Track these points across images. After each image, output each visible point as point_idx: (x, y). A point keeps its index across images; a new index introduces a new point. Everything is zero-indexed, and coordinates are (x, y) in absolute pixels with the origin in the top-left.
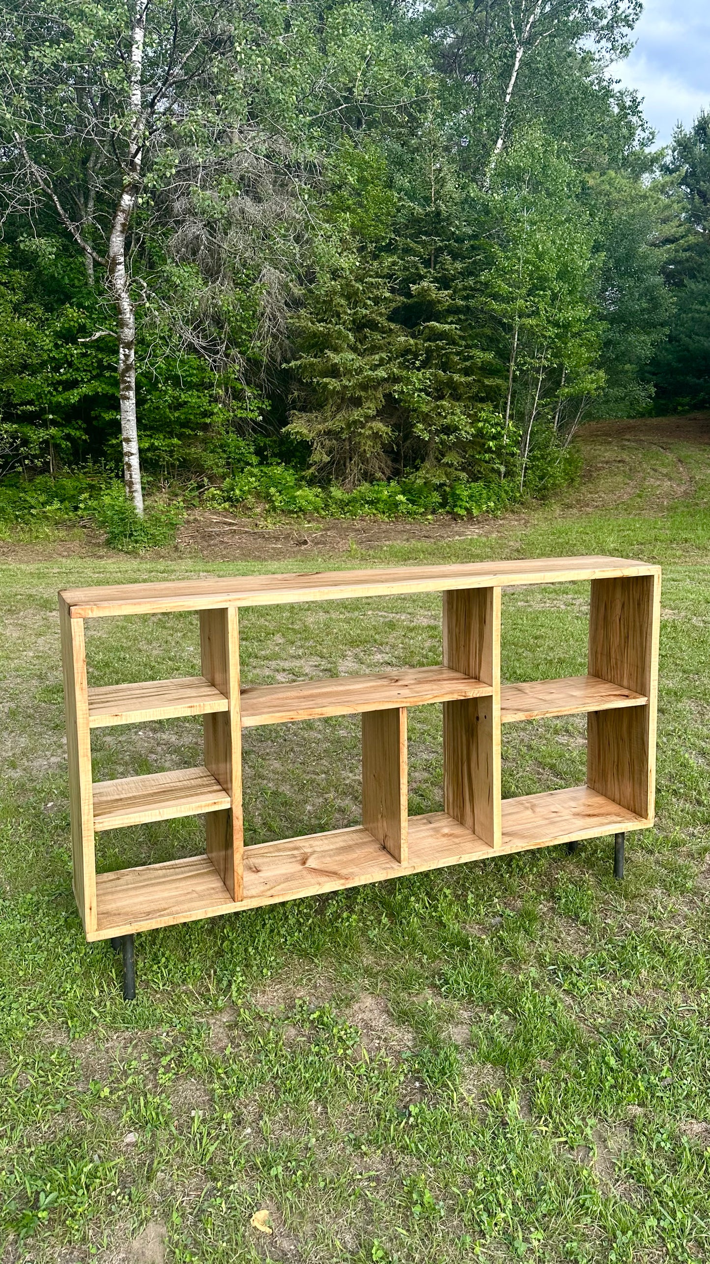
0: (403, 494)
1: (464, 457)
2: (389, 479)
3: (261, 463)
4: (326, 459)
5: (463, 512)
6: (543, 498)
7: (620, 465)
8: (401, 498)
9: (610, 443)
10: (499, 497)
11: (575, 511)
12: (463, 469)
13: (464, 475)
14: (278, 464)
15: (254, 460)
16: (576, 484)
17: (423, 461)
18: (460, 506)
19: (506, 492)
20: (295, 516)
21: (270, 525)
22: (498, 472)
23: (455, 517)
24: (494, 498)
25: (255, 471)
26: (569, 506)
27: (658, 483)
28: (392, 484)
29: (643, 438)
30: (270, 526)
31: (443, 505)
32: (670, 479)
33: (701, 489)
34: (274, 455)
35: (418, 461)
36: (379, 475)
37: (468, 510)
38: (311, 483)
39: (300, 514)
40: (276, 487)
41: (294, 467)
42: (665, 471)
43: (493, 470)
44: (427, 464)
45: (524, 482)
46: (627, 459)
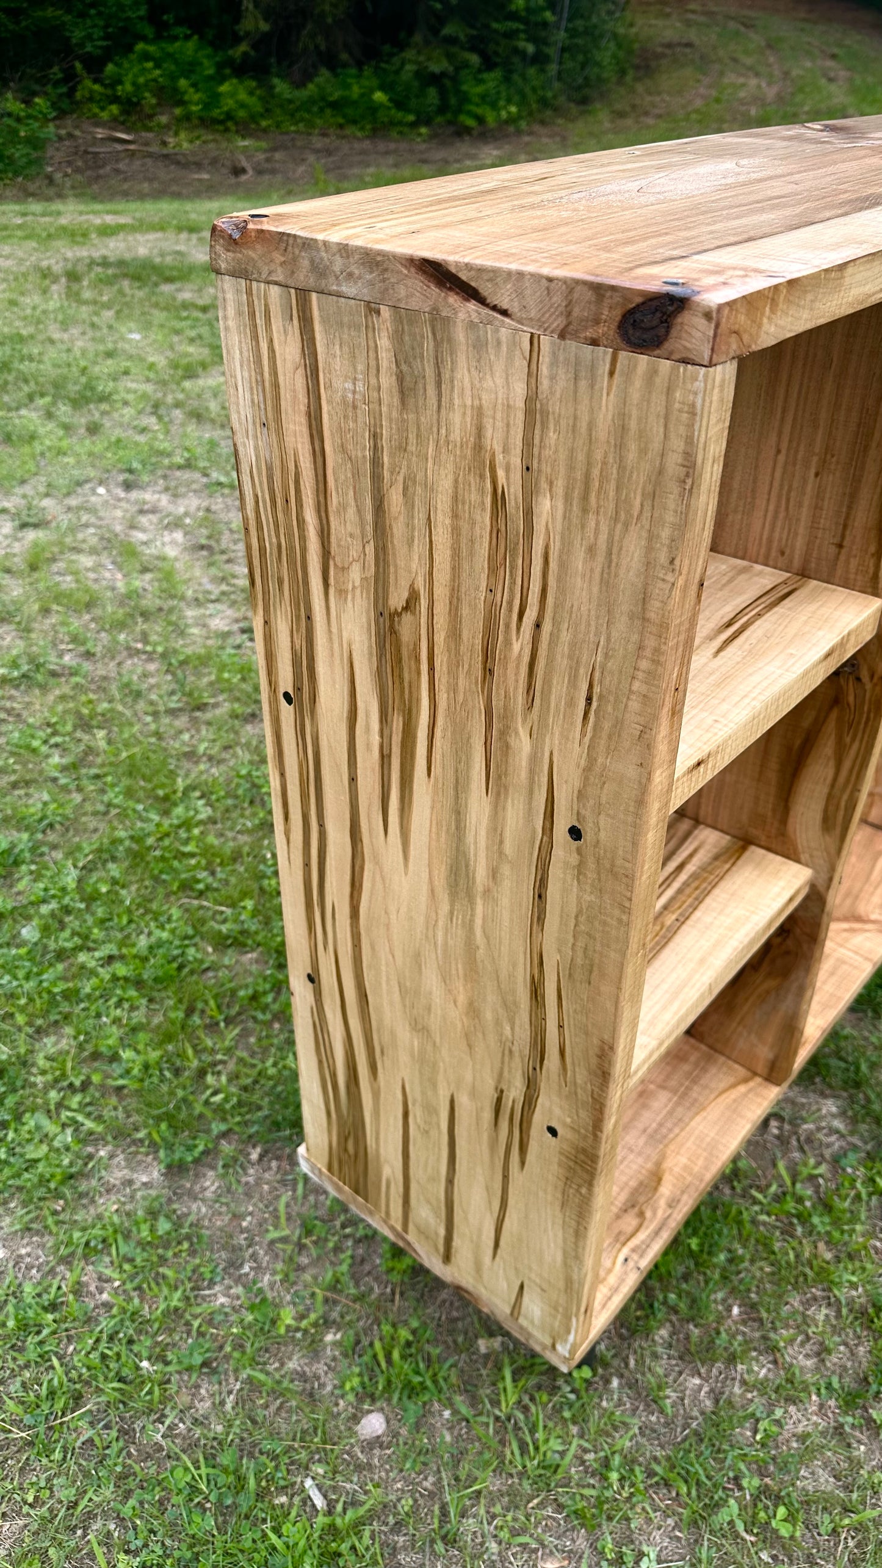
0: (382, 88)
1: (472, 27)
2: (360, 65)
3: (158, 37)
4: (264, 27)
5: (470, 122)
6: (584, 101)
7: (688, 50)
8: (379, 96)
9: (668, 15)
10: (524, 96)
11: (629, 122)
12: (473, 49)
13: (474, 59)
14: (187, 38)
15: (149, 31)
16: (629, 78)
17: (410, 33)
18: (469, 113)
19: (534, 90)
20: (221, 128)
21: (182, 142)
22: (523, 54)
23: (462, 132)
24: (516, 98)
25: (151, 48)
26: (621, 115)
27: (741, 80)
28: (366, 73)
29: (715, 9)
30: (185, 145)
31: (443, 109)
32: (757, 75)
33: (801, 90)
34: (179, 22)
35: (402, 35)
36: (344, 56)
37: (481, 120)
38: (240, 70)
39: (230, 124)
40: (187, 78)
41: (212, 44)
42: (749, 61)
43: (516, 51)
44: (418, 38)
45: (559, 72)
46: (697, 41)
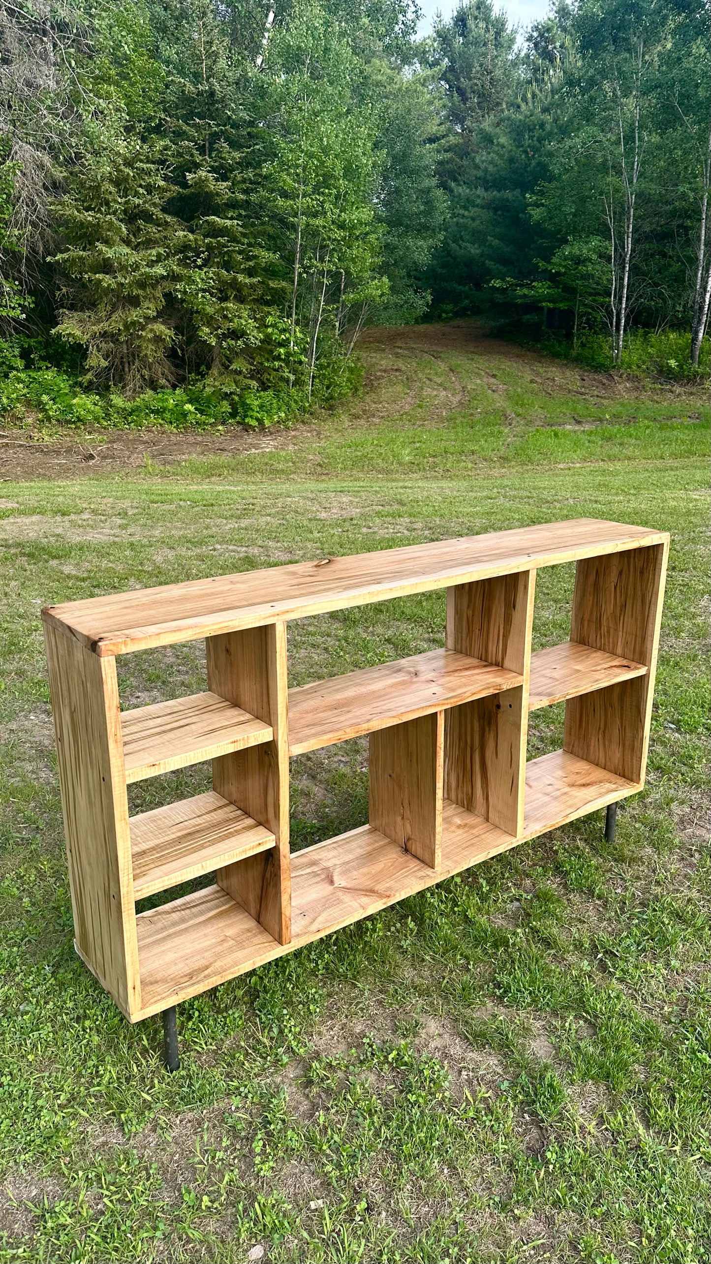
0: (190, 402)
1: (252, 364)
2: (174, 387)
3: (27, 367)
4: (104, 364)
5: (254, 423)
6: (331, 408)
7: (398, 374)
8: (188, 407)
9: (383, 350)
10: (289, 406)
11: (362, 422)
12: (252, 378)
13: (254, 384)
14: (47, 368)
15: (20, 363)
16: (360, 393)
17: (209, 367)
18: (251, 417)
19: (296, 402)
20: (73, 426)
22: (287, 381)
23: (247, 428)
24: (284, 408)
25: (22, 376)
26: (356, 417)
27: (435, 393)
28: (177, 392)
29: (413, 346)
30: (46, 438)
31: (233, 415)
32: (445, 389)
33: (474, 398)
34: (42, 358)
35: (203, 368)
36: (163, 381)
37: (260, 421)
38: (88, 389)
39: (79, 424)
40: (48, 394)
41: (66, 372)
42: (439, 380)
43: (282, 379)
44: (215, 371)
45: (312, 391)
46: (404, 368)
